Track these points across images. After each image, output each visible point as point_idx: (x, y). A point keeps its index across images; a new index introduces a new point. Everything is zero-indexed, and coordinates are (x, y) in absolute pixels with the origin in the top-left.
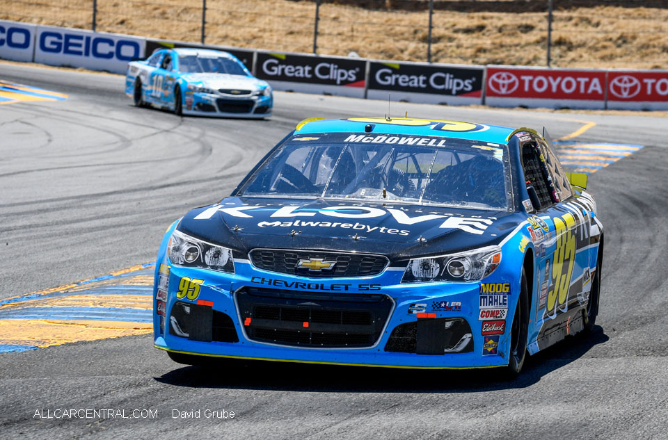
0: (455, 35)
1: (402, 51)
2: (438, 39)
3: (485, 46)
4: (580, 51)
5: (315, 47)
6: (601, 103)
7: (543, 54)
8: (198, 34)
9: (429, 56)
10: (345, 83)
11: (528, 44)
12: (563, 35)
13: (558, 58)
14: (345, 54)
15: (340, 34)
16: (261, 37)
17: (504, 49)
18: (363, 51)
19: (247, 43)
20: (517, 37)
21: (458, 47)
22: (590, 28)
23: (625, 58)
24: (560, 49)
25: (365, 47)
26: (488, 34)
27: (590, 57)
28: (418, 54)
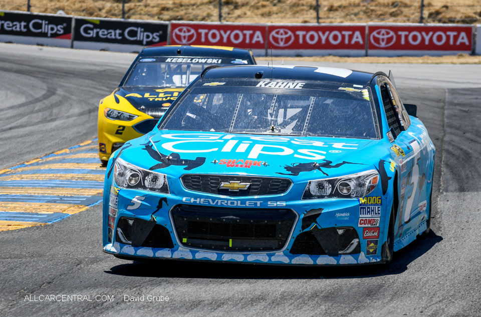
1: (100, 10)
3: (168, 6)
4: (244, 9)
5: (29, 6)
6: (263, 52)
7: (215, 12)
9: (124, 13)
10: (54, 35)
13: (226, 15)
14: (53, 12)
17: (183, 8)
18: (68, 10)
21: (146, 6)
23: (280, 15)
24: (228, 8)
25: (67, 6)
27: (253, 14)
28: (113, 12)
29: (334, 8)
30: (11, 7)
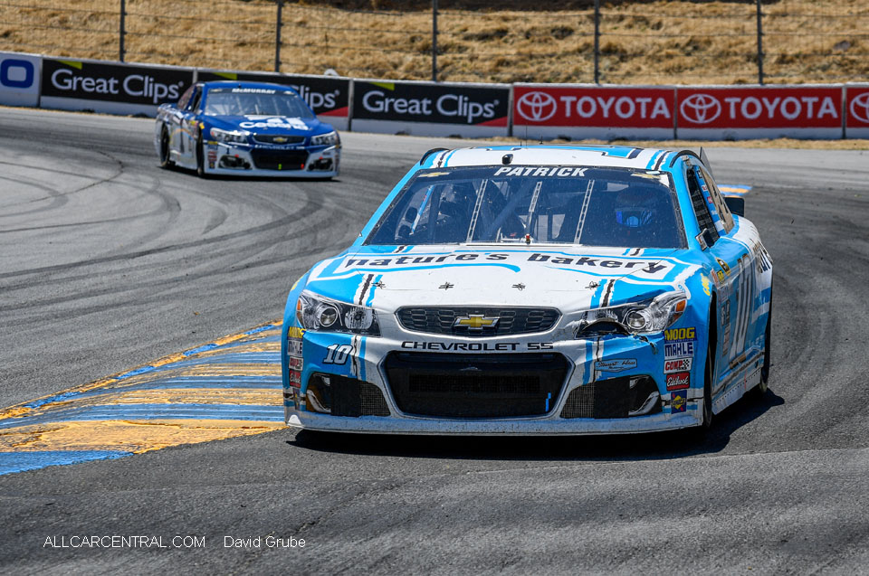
0: (467, 43)
1: (396, 66)
2: (445, 49)
3: (508, 58)
4: (637, 62)
5: (278, 63)
6: (669, 132)
7: (588, 67)
8: (115, 48)
9: (435, 71)
10: (320, 111)
11: (566, 54)
12: (613, 40)
13: (607, 72)
14: (318, 72)
15: (309, 44)
16: (200, 51)
17: (534, 61)
18: (342, 67)
19: (182, 60)
20: (551, 44)
21: (472, 59)
22: (650, 32)
23: (697, 70)
24: (610, 59)
25: (341, 60)
26: (511, 40)
27: (651, 69)
28: (416, 70)
29: (788, 58)
30: (248, 65)
